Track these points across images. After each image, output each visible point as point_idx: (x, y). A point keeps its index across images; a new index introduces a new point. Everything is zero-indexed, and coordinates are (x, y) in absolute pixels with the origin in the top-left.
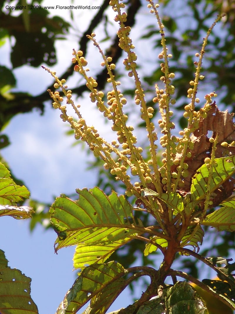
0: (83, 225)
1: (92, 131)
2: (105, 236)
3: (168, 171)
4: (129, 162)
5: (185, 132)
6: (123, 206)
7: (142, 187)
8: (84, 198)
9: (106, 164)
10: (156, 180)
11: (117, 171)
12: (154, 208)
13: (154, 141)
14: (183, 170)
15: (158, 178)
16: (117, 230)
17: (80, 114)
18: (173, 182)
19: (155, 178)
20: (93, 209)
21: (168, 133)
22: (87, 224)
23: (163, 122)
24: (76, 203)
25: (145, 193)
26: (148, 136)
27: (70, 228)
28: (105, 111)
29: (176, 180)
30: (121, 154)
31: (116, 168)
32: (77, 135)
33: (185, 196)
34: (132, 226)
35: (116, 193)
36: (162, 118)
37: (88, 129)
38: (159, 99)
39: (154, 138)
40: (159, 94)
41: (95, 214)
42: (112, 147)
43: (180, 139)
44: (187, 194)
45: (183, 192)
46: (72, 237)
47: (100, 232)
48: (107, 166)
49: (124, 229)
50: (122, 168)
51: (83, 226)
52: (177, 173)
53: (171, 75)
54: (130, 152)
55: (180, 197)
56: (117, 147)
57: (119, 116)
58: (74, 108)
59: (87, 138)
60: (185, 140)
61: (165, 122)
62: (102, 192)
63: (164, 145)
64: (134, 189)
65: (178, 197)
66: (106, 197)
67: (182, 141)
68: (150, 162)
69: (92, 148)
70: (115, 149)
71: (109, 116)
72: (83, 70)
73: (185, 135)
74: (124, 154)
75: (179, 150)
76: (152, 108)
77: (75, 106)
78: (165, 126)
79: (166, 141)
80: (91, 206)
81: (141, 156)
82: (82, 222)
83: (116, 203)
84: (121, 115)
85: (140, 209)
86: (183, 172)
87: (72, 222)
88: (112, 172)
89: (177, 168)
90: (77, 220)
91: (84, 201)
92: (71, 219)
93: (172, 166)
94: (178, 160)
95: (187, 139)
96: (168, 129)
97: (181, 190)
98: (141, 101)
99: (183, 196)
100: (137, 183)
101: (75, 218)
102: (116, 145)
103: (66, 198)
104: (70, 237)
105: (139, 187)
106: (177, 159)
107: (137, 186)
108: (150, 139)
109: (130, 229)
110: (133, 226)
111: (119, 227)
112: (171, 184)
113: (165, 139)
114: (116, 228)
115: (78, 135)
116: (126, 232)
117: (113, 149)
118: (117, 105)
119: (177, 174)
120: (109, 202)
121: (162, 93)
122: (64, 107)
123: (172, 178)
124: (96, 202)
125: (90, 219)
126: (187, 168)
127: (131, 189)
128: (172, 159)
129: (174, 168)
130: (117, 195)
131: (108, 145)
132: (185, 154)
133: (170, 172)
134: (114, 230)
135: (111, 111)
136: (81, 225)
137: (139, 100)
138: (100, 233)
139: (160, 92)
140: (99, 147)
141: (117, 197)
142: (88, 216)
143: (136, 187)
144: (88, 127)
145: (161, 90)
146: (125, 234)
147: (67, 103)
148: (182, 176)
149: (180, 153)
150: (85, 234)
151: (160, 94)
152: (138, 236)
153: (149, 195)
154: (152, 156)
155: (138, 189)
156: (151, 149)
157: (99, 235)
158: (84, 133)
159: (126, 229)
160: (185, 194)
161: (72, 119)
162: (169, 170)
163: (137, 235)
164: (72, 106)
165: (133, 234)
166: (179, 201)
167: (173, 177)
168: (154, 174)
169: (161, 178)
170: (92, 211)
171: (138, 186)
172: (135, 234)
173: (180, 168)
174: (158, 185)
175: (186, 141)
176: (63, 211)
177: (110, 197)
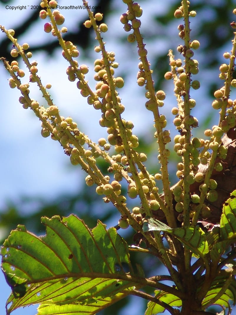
0: (52, 274)
1: (69, 126)
2: (84, 291)
3: (185, 193)
4: (124, 173)
5: (213, 132)
6: (115, 245)
7: (144, 215)
8: (54, 232)
9: (89, 176)
10: (166, 205)
11: (106, 189)
12: (162, 249)
13: (166, 144)
14: (209, 189)
15: (170, 201)
16: (103, 281)
17: (50, 99)
18: (192, 209)
19: (164, 201)
20: (68, 250)
21: (187, 134)
22: (58, 273)
23: (179, 116)
24: (41, 240)
25: (149, 226)
26: (156, 136)
27: (32, 279)
28: (90, 95)
29: (198, 206)
30: (113, 160)
31: (104, 184)
32: (44, 131)
33: (212, 230)
34: (127, 275)
35: (103, 224)
36: (179, 104)
37: (63, 123)
38: (174, 74)
39: (165, 140)
40: (174, 66)
41: (71, 257)
42: (99, 149)
43: (205, 142)
44: (213, 227)
45: (209, 224)
46: (33, 293)
47: (78, 285)
48: (91, 180)
49: (115, 280)
50: (114, 185)
51: (52, 276)
52: (199, 196)
53: (194, 43)
54: (128, 161)
55: (203, 233)
56: (107, 149)
57: (111, 106)
58: (42, 89)
59: (61, 137)
60: (213, 145)
61: (183, 116)
62: (82, 223)
63: (180, 151)
64: (131, 218)
65: (201, 232)
66: (88, 230)
67: (209, 144)
68: (158, 176)
69: (67, 151)
70: (103, 152)
71: (96, 104)
72: (57, 30)
73: (213, 136)
74: (118, 160)
75: (203, 159)
76: (164, 92)
77: (42, 86)
78: (182, 122)
79: (184, 145)
80: (64, 244)
81: (144, 167)
82: (50, 270)
83: (103, 238)
84: (115, 105)
85: (141, 249)
86: (209, 194)
87: (34, 269)
88: (98, 190)
89: (200, 187)
90: (43, 266)
91: (54, 236)
92: (33, 264)
93: (193, 184)
94: (202, 174)
95: (216, 143)
96: (187, 127)
97: (205, 221)
98: (146, 81)
99: (208, 229)
100: (137, 209)
101: (39, 263)
102: (106, 145)
103: (26, 232)
104: (31, 292)
105: (140, 215)
106: (199, 174)
107: (136, 212)
108: (159, 141)
109: (125, 281)
110: (129, 276)
111: (107, 278)
112: (189, 212)
113: (182, 142)
114: (103, 279)
115: (46, 130)
116: (118, 285)
117: (100, 153)
118: (109, 88)
119: (199, 198)
120: (93, 237)
121: (179, 65)
122: (26, 86)
123: (191, 203)
124: (73, 238)
125: (63, 265)
126: (215, 188)
127: (127, 217)
128: (192, 173)
129: (195, 187)
130: (105, 228)
131: (93, 145)
132: (213, 166)
133: (189, 193)
134: (100, 282)
135: (99, 97)
136: (47, 274)
137: (143, 78)
138: (77, 287)
139: (176, 63)
140: (78, 150)
141: (105, 230)
142: (59, 260)
143: (135, 215)
144: (62, 119)
145: (179, 61)
146: (116, 287)
147: (31, 80)
148: (207, 200)
149: (205, 163)
150: (54, 287)
151: (176, 66)
152: (136, 291)
153: (156, 230)
154: (161, 167)
155: (139, 218)
156: (159, 155)
157: (75, 289)
158: (55, 128)
159: (118, 280)
160: (210, 227)
161: (37, 106)
162: (188, 191)
163: (135, 289)
164: (39, 85)
165: (129, 288)
166: (201, 239)
167: (193, 202)
168: (163, 195)
169: (175, 203)
170: (66, 252)
171: (138, 214)
172: (131, 289)
173: (204, 187)
174: (170, 212)
175: (215, 146)
176: (21, 252)
177: (95, 230)
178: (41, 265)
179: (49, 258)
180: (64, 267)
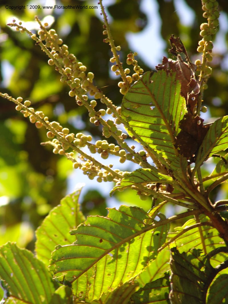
6: (133, 216)
20: (97, 238)
22: (99, 256)
24: (74, 245)
27: (82, 270)
41: (101, 241)
51: (95, 260)
66: (105, 218)
82: (91, 257)
83: (122, 217)
87: (81, 264)
91: (83, 237)
92: (78, 262)
101: (81, 259)
103: (62, 247)
110: (154, 225)
120: (111, 221)
124: (98, 229)
125: (99, 249)
170: (97, 241)
176: (65, 260)
177: (110, 215)
178: (83, 259)
179: (86, 251)
180: (101, 249)
